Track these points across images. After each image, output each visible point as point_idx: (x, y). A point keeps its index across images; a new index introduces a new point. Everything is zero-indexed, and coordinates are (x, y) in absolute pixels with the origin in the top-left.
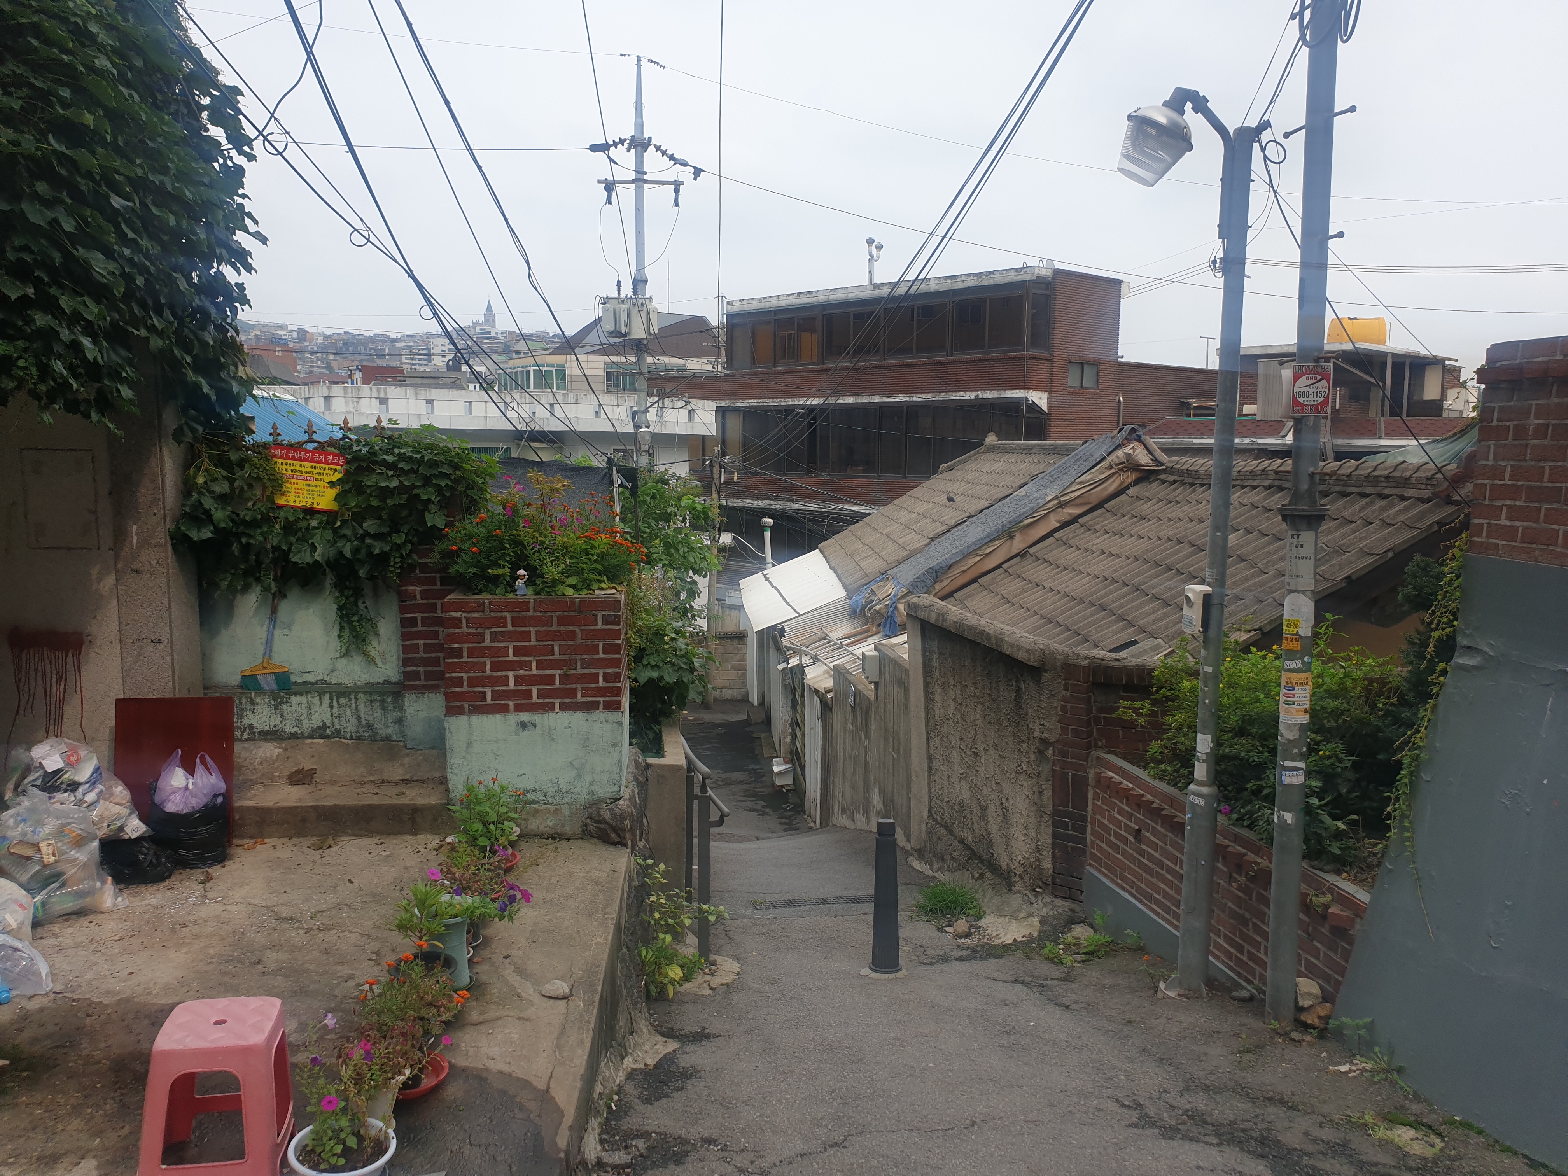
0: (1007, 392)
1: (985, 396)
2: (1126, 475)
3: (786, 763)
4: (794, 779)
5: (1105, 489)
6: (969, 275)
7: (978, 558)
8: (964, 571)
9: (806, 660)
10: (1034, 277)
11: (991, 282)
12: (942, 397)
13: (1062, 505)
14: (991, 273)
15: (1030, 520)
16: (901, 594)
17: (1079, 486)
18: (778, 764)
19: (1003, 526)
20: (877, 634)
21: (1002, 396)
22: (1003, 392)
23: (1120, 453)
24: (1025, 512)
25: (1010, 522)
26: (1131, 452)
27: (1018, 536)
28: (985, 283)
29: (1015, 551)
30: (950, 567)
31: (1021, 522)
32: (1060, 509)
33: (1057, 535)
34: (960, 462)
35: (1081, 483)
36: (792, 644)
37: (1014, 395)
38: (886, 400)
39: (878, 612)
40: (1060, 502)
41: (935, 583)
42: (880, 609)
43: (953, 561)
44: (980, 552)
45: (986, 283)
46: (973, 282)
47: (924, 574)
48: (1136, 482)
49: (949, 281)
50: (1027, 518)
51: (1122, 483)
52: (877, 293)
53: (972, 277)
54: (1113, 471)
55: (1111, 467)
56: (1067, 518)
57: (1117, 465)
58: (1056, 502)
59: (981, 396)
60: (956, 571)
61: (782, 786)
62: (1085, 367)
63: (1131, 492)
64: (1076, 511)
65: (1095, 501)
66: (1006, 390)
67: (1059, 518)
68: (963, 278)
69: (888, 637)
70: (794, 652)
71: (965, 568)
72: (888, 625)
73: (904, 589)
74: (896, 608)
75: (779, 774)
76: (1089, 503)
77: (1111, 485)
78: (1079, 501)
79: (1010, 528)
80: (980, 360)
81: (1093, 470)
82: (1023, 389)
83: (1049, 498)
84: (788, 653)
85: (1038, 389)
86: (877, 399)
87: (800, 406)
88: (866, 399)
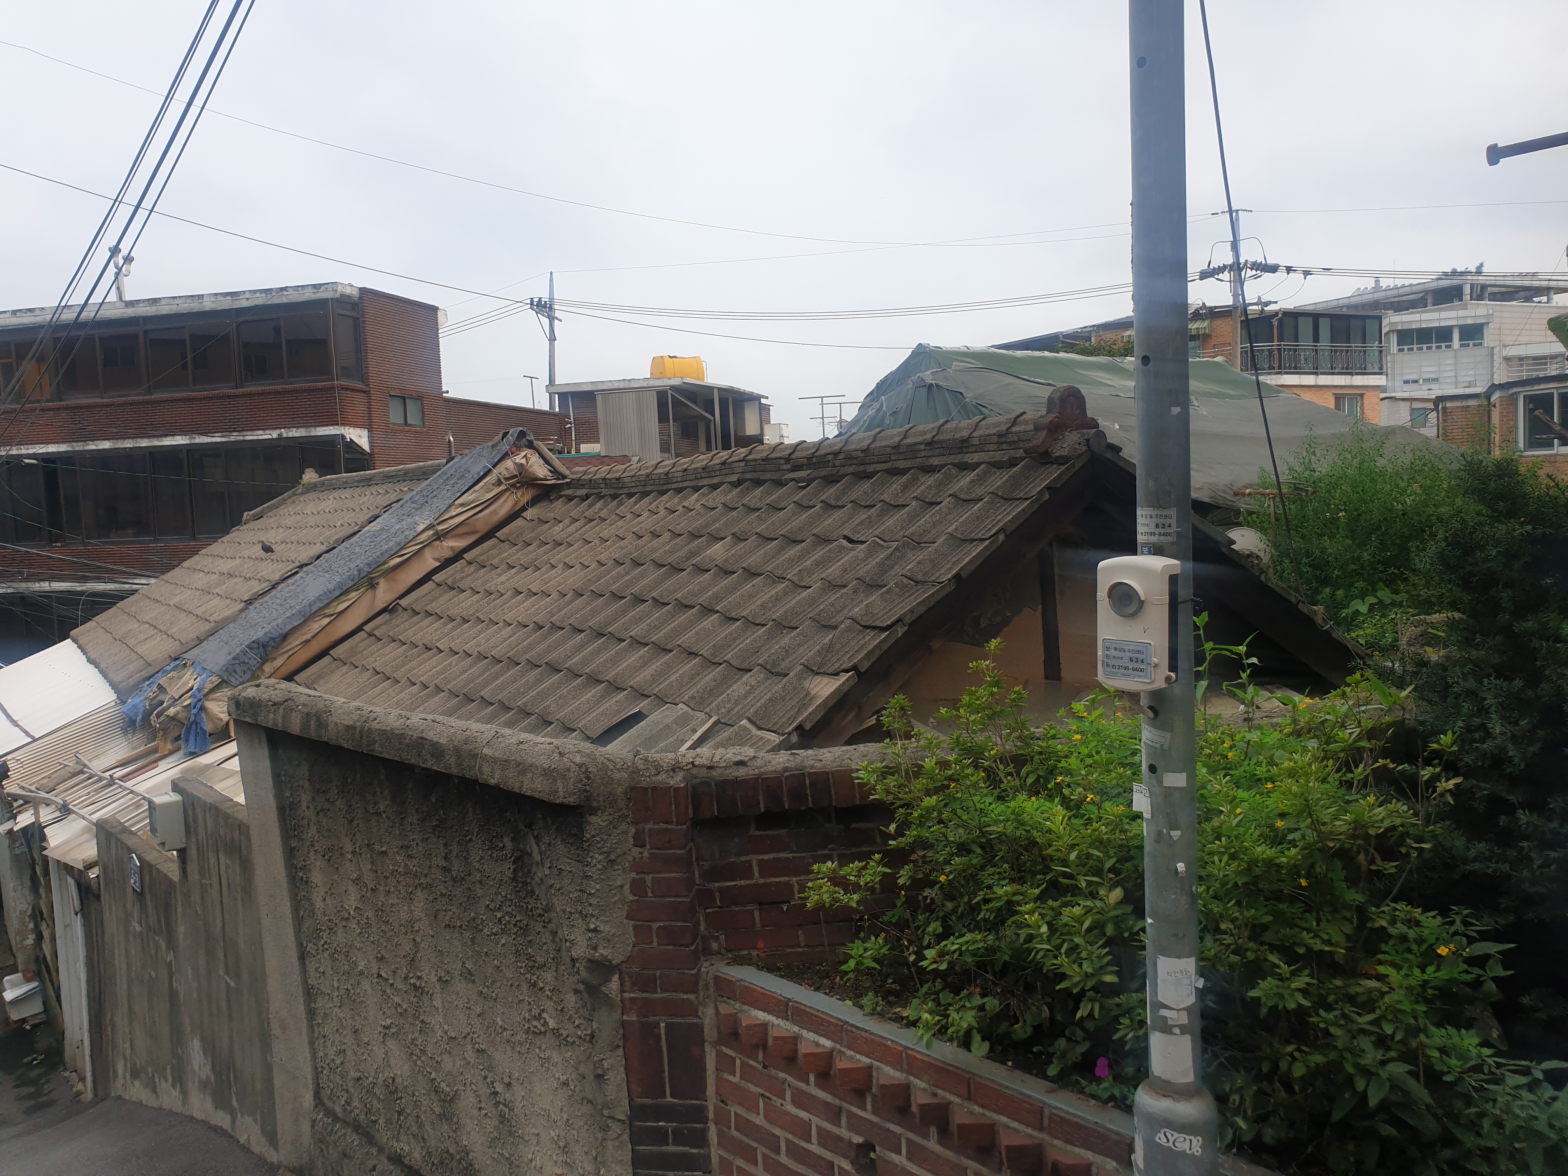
0: (318, 429)
1: (290, 435)
2: (519, 494)
3: (28, 980)
4: (44, 1004)
5: (495, 512)
6: (255, 292)
7: (327, 620)
8: (307, 642)
9: (46, 814)
10: (338, 295)
11: (284, 300)
12: (234, 437)
13: (440, 536)
14: (282, 289)
15: (398, 560)
16: (209, 686)
17: (460, 510)
18: (14, 985)
19: (359, 571)
20: (171, 753)
21: (313, 434)
22: (313, 429)
23: (509, 463)
24: (390, 549)
25: (369, 564)
26: (523, 461)
27: (382, 584)
28: (277, 301)
29: (380, 605)
30: (285, 637)
31: (385, 563)
32: (437, 543)
33: (437, 578)
34: (270, 508)
35: (462, 505)
36: (23, 788)
37: (327, 433)
38: (156, 442)
39: (173, 718)
40: (437, 533)
41: (263, 664)
42: (177, 713)
43: (289, 627)
44: (328, 611)
46: (260, 300)
47: (244, 652)
48: (533, 502)
49: (229, 298)
50: (392, 556)
51: (516, 503)
52: (129, 312)
53: (258, 295)
54: (503, 487)
55: (499, 483)
56: (448, 554)
57: (507, 479)
58: (431, 532)
59: (285, 435)
60: (295, 642)
61: (24, 1020)
62: (408, 401)
63: (529, 514)
64: (459, 544)
65: (483, 528)
66: (315, 426)
67: (437, 555)
68: (247, 296)
69: (193, 755)
70: (26, 802)
71: (308, 636)
72: (192, 738)
73: (214, 678)
74: (203, 708)
75: (15, 1002)
76: (477, 532)
77: (501, 506)
78: (461, 530)
79: (369, 573)
80: (278, 393)
81: (476, 488)
82: (337, 424)
83: (420, 528)
84: (15, 804)
85: (355, 425)
86: (144, 443)
87: (29, 456)
88: (128, 444)
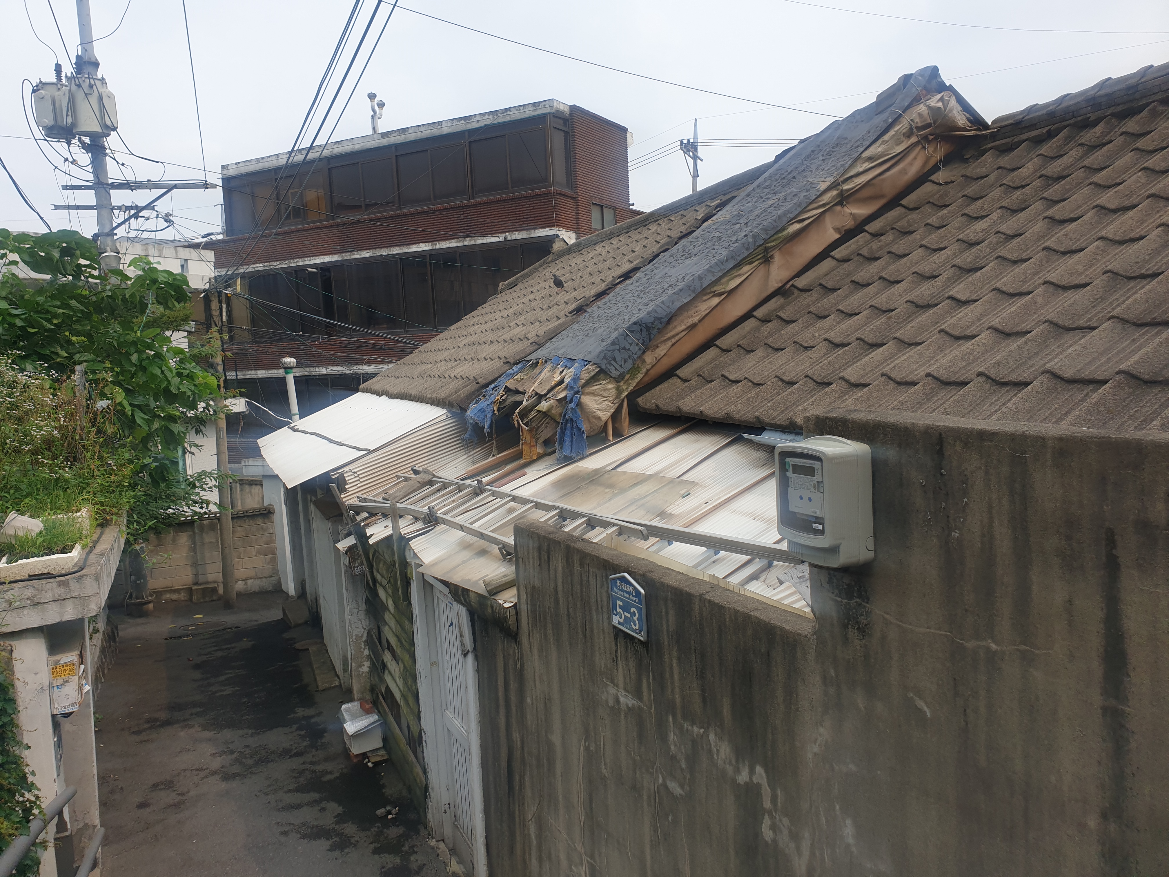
0: (537, 231)
1: (514, 237)
2: (931, 150)
3: (367, 712)
4: (385, 740)
5: (904, 171)
6: (483, 114)
7: (716, 300)
8: (693, 326)
9: (406, 527)
10: (553, 111)
11: (508, 119)
12: (467, 242)
13: (843, 199)
14: (506, 110)
15: (797, 226)
16: (585, 377)
17: (867, 165)
18: (354, 717)
19: (754, 237)
20: (540, 457)
21: (532, 236)
22: (533, 231)
23: (922, 108)
24: (788, 211)
25: (765, 230)
26: (940, 104)
27: (778, 258)
29: (774, 284)
30: (671, 319)
31: (783, 229)
32: (838, 208)
33: (838, 253)
34: (524, 277)
35: (870, 159)
36: (365, 500)
37: (545, 234)
38: (405, 250)
39: (545, 414)
40: (841, 193)
41: (644, 352)
42: (551, 408)
43: (678, 304)
44: (719, 288)
45: (501, 120)
46: (489, 121)
47: (625, 336)
48: (947, 161)
49: (463, 122)
50: (791, 222)
51: (928, 159)
52: (385, 142)
53: (487, 117)
54: (914, 139)
55: (909, 134)
56: (849, 223)
57: (919, 129)
58: (835, 193)
59: (509, 238)
60: (680, 326)
61: (365, 756)
62: (605, 210)
63: (940, 176)
64: (862, 211)
65: (890, 191)
66: (535, 229)
67: (838, 224)
68: (478, 118)
69: (568, 460)
70: (372, 515)
71: (696, 319)
72: (567, 439)
73: (590, 367)
74: (579, 404)
75: (357, 736)
76: (882, 196)
77: (911, 164)
78: (867, 192)
79: (766, 241)
80: (504, 201)
81: (886, 137)
82: (553, 226)
83: (823, 186)
84: (358, 518)
85: (567, 228)
86: (396, 251)
87: (311, 266)
88: (384, 252)
